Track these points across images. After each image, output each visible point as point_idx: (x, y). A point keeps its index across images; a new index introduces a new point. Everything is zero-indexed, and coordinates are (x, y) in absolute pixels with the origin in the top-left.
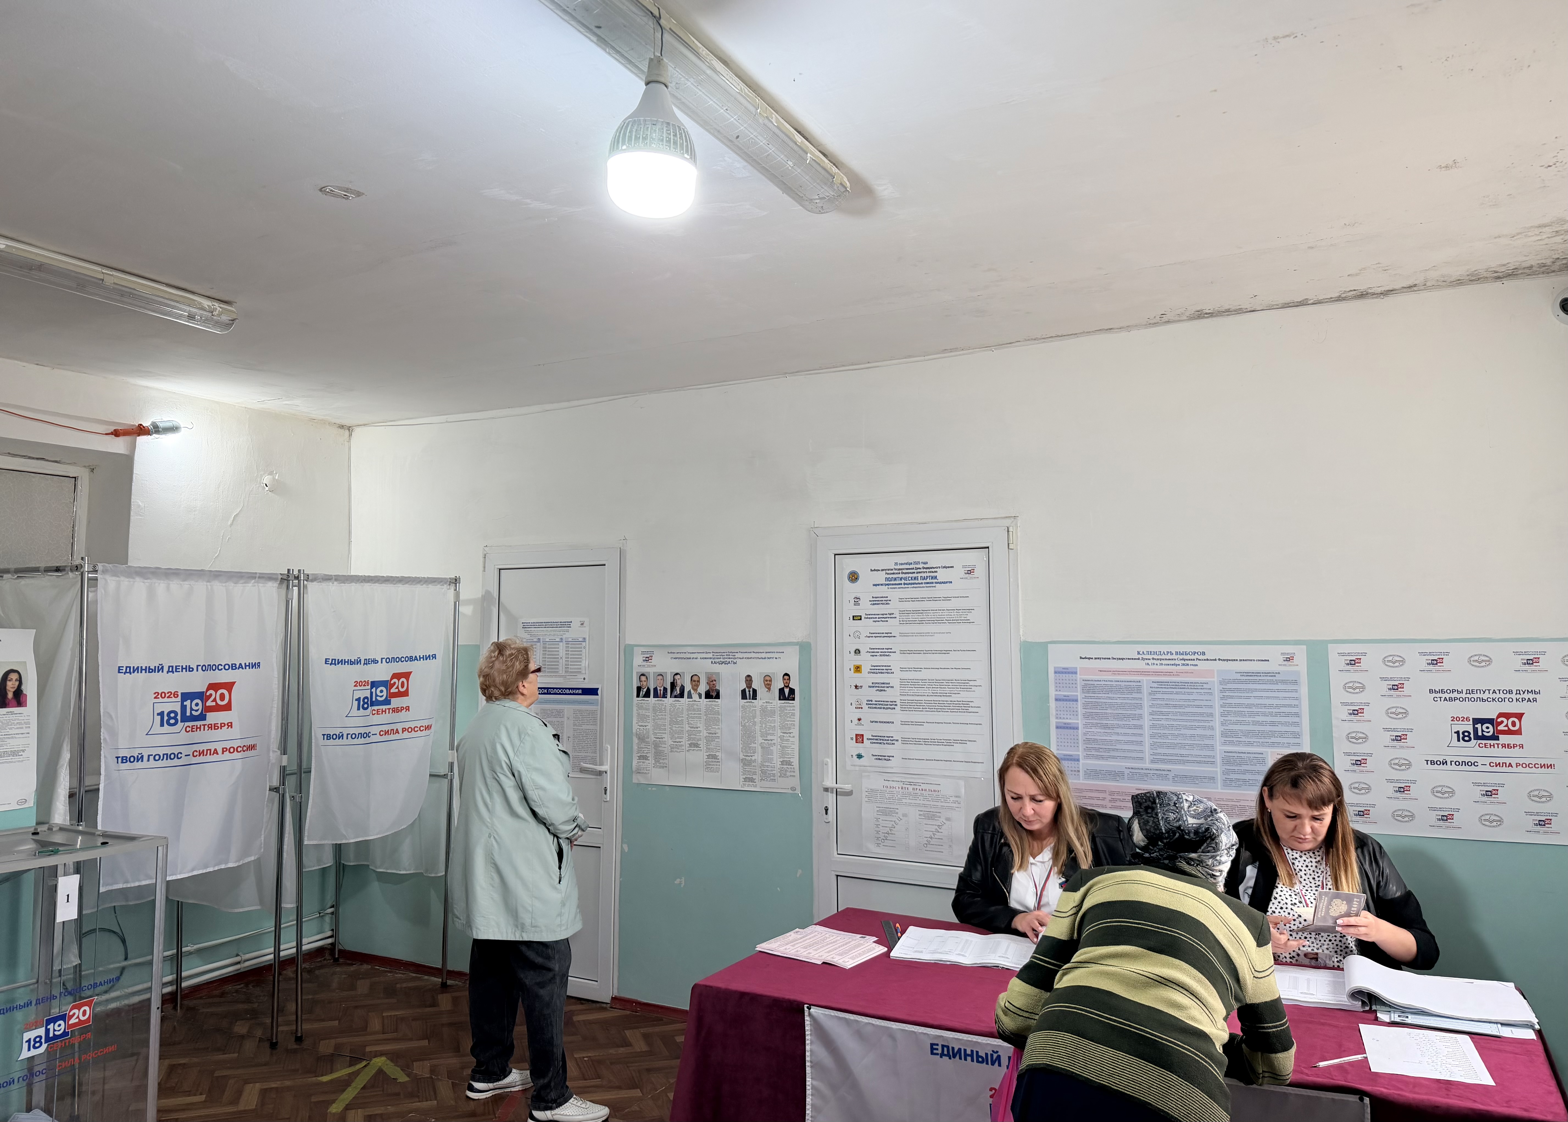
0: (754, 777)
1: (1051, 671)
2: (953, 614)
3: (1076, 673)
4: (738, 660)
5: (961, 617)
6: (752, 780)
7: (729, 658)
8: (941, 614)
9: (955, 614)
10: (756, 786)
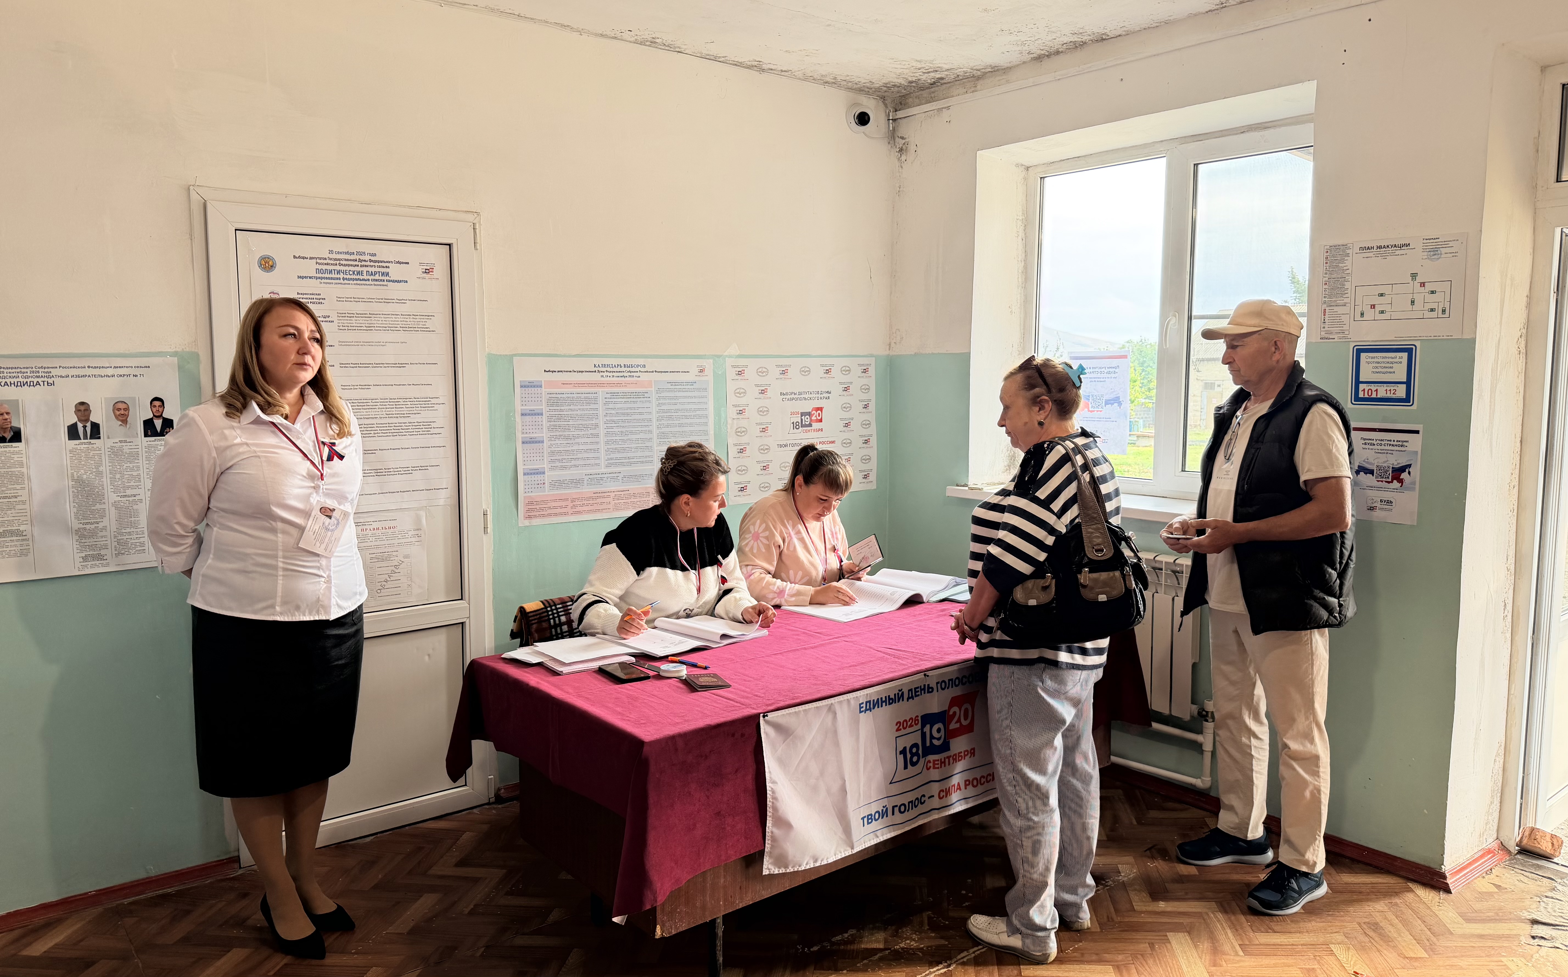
0: (103, 552)
1: (517, 385)
2: (408, 320)
3: (541, 386)
4: (56, 380)
5: (418, 325)
6: (100, 557)
7: (38, 377)
8: (394, 319)
9: (412, 320)
10: (107, 565)
